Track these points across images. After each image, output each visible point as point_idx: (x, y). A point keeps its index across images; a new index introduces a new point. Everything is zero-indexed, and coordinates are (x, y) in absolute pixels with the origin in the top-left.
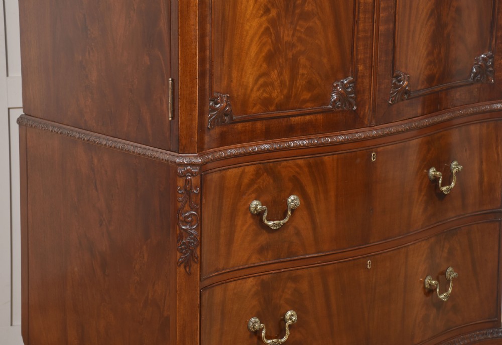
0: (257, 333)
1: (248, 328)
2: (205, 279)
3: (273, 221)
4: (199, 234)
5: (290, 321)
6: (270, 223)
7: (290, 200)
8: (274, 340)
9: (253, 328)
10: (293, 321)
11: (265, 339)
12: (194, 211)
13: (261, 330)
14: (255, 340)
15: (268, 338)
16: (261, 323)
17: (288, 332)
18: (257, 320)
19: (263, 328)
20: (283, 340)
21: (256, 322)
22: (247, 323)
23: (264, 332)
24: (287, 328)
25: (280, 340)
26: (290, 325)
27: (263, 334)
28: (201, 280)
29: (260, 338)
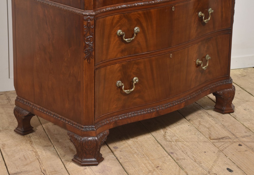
0: (120, 87)
1: (116, 85)
2: (97, 65)
3: (128, 39)
4: (94, 46)
5: (135, 82)
6: (126, 40)
7: (135, 29)
8: (128, 90)
9: (119, 85)
10: (136, 82)
11: (124, 90)
12: (92, 36)
13: (122, 86)
14: (119, 90)
15: (125, 89)
16: (122, 83)
17: (134, 86)
18: (120, 82)
19: (123, 85)
20: (132, 90)
21: (120, 83)
22: (116, 83)
23: (123, 87)
24: (134, 85)
25: (130, 90)
26: (135, 84)
27: (123, 88)
28: (94, 66)
29: (121, 89)
